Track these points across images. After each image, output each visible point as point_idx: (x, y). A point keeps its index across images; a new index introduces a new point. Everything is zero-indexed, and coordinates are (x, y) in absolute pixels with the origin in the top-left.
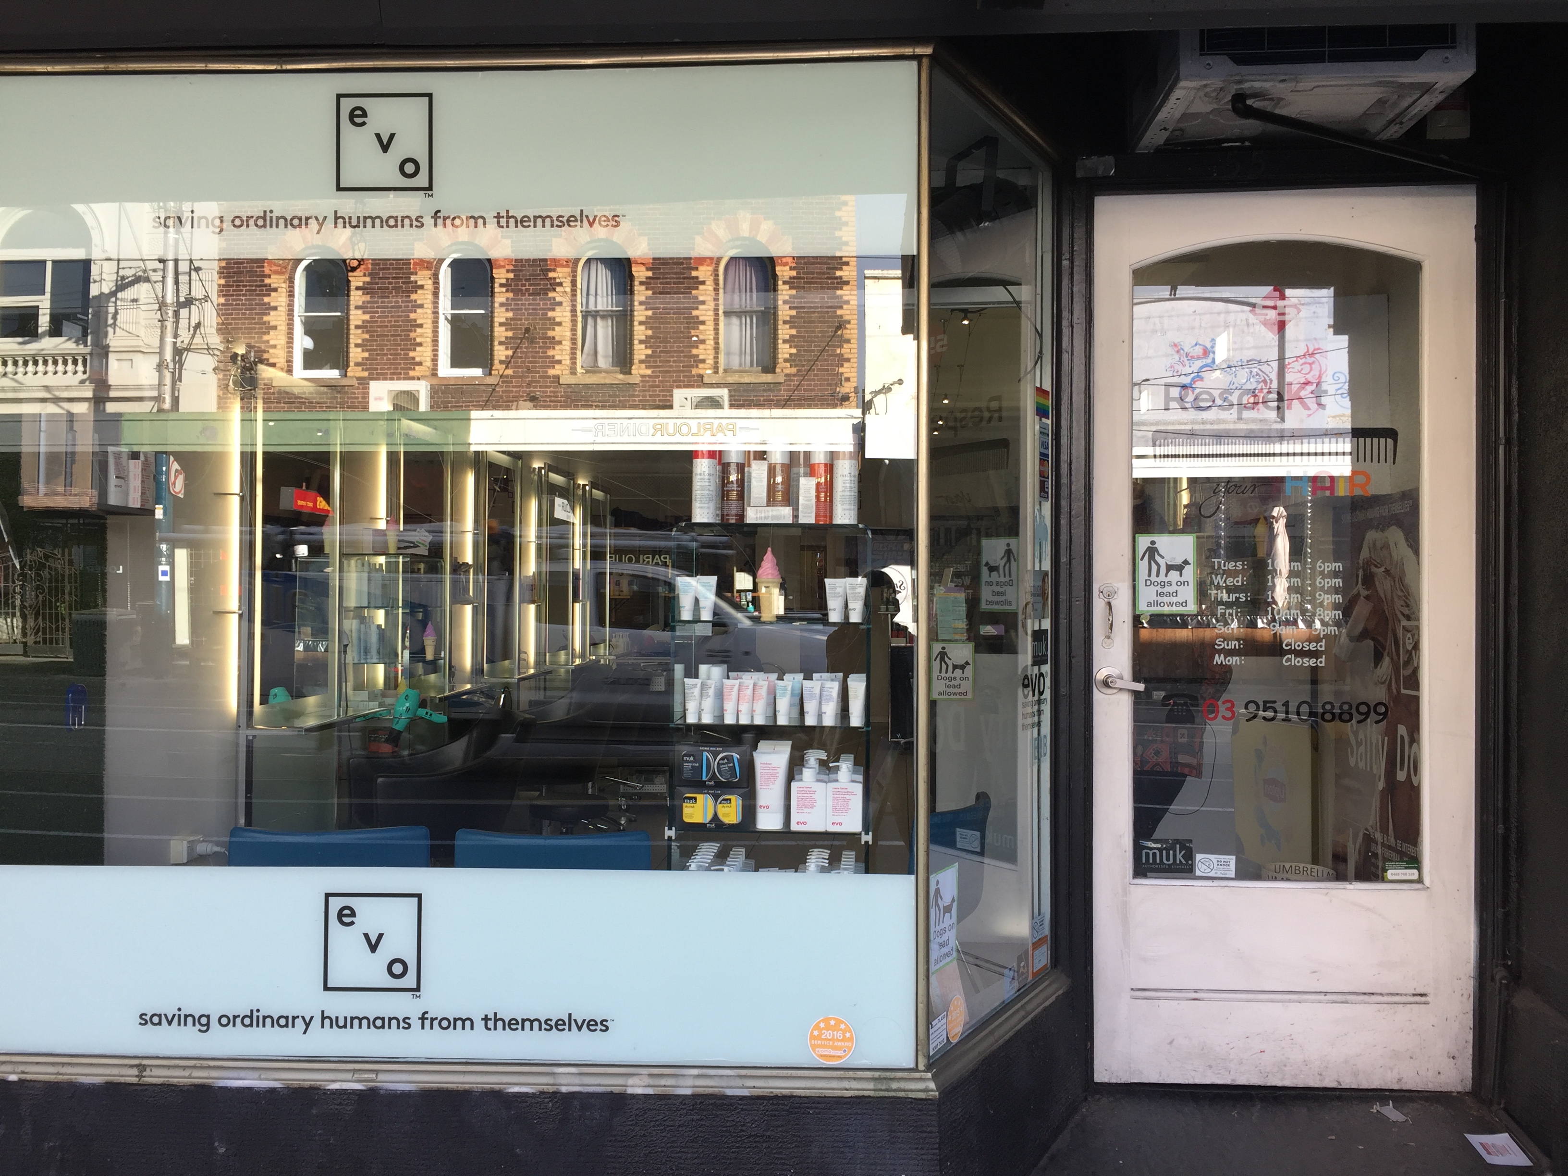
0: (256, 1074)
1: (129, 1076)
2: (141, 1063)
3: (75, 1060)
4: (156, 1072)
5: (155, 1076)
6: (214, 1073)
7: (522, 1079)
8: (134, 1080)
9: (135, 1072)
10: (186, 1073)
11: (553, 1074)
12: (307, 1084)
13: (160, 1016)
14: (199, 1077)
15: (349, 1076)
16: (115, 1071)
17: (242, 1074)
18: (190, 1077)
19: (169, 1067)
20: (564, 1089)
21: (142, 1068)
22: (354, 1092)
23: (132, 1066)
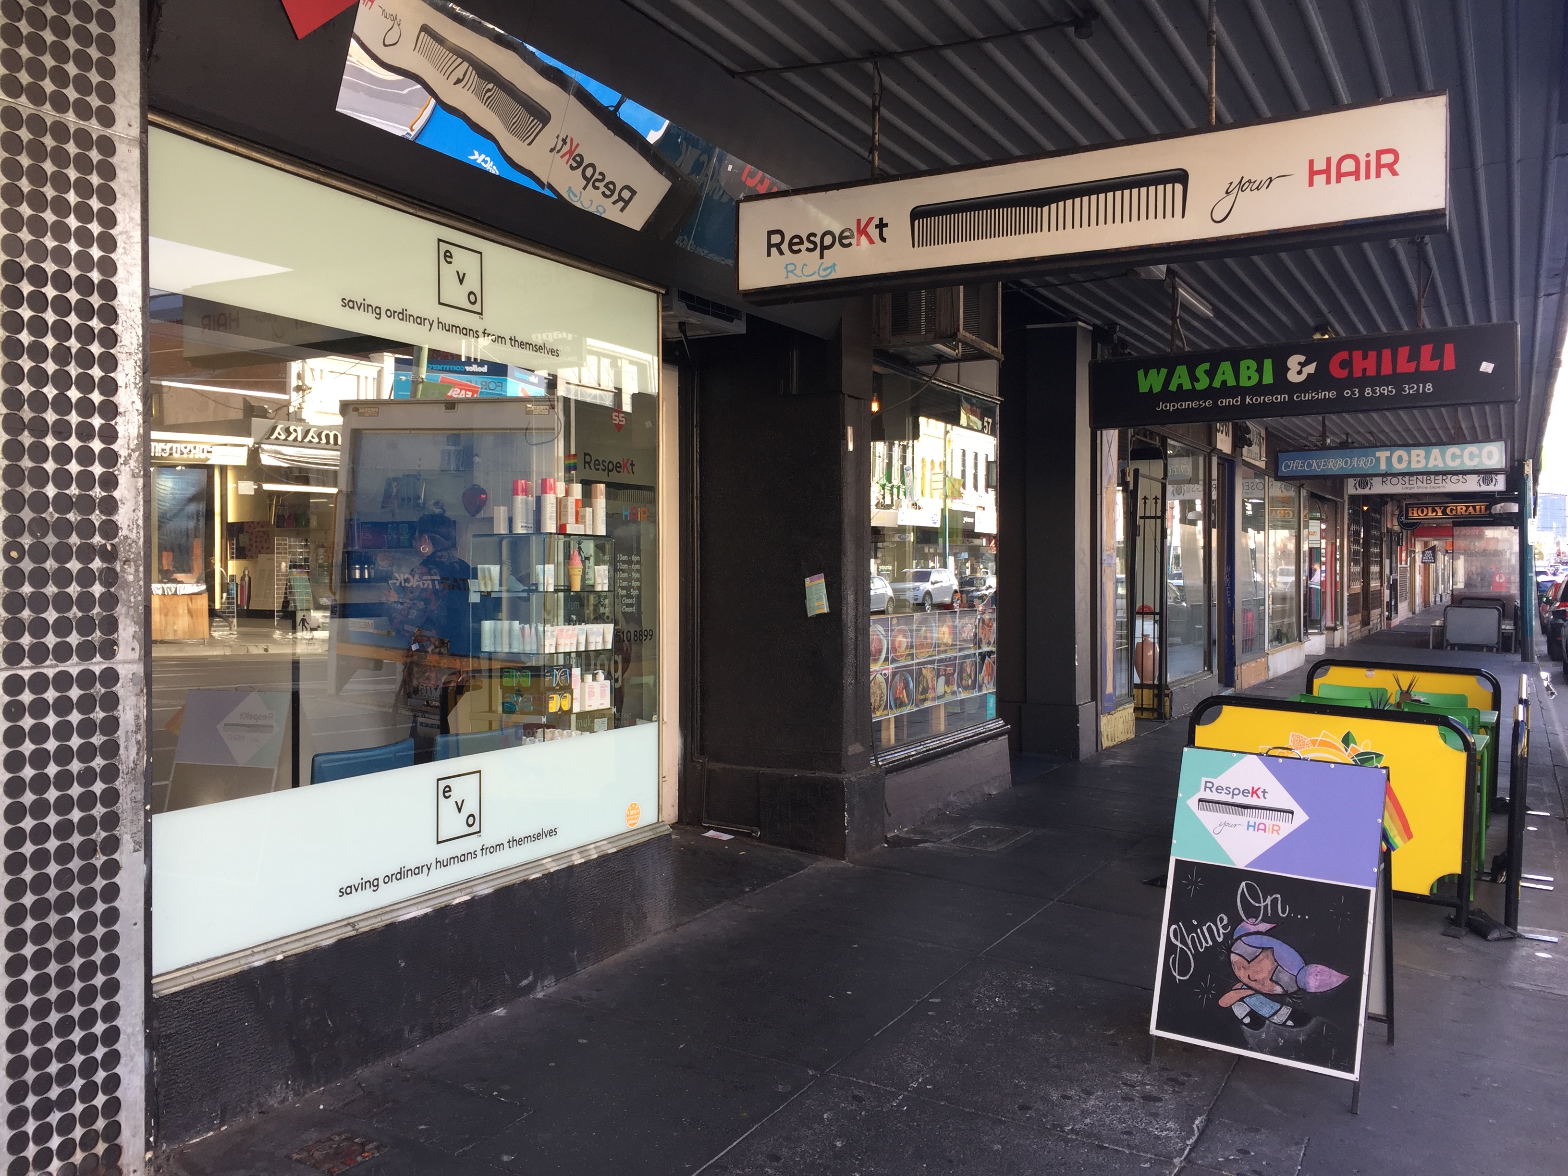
0: (415, 908)
1: (349, 932)
2: (349, 922)
3: (309, 934)
4: (362, 924)
5: (364, 927)
6: (394, 914)
7: (533, 870)
8: (354, 933)
9: (350, 928)
10: (379, 919)
11: (542, 864)
12: (443, 905)
13: (351, 887)
14: (387, 919)
15: (459, 894)
16: (339, 931)
17: (408, 910)
18: (382, 921)
19: (367, 919)
20: (552, 871)
21: (353, 925)
22: (465, 902)
23: (346, 925)
